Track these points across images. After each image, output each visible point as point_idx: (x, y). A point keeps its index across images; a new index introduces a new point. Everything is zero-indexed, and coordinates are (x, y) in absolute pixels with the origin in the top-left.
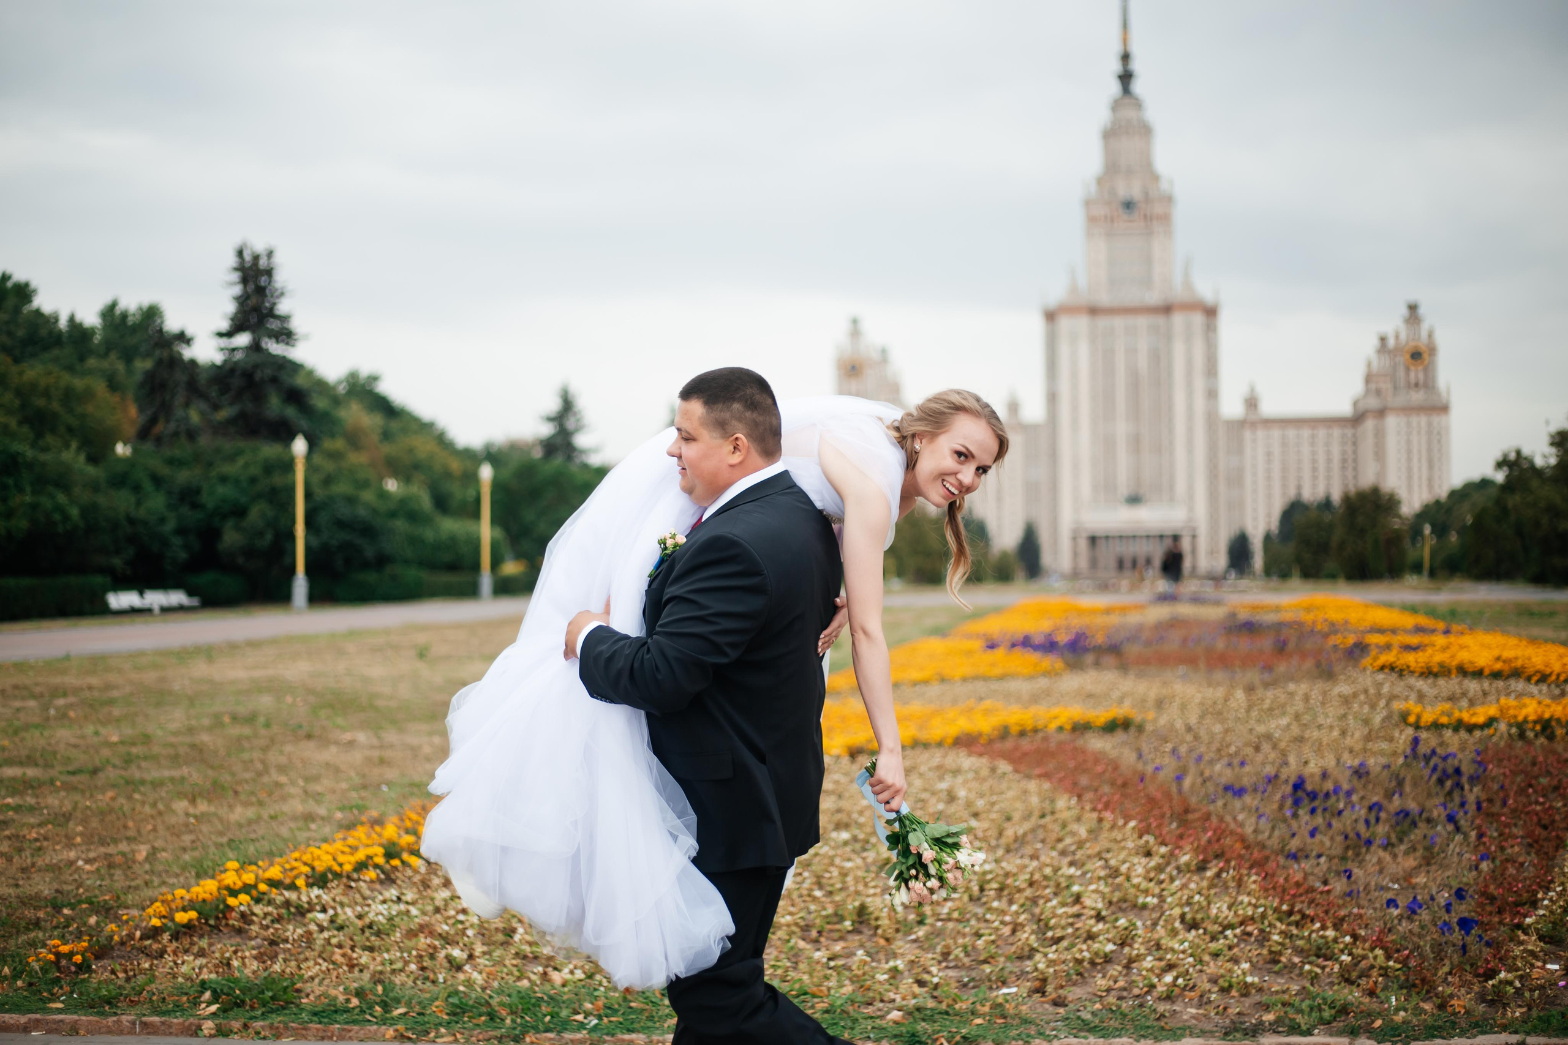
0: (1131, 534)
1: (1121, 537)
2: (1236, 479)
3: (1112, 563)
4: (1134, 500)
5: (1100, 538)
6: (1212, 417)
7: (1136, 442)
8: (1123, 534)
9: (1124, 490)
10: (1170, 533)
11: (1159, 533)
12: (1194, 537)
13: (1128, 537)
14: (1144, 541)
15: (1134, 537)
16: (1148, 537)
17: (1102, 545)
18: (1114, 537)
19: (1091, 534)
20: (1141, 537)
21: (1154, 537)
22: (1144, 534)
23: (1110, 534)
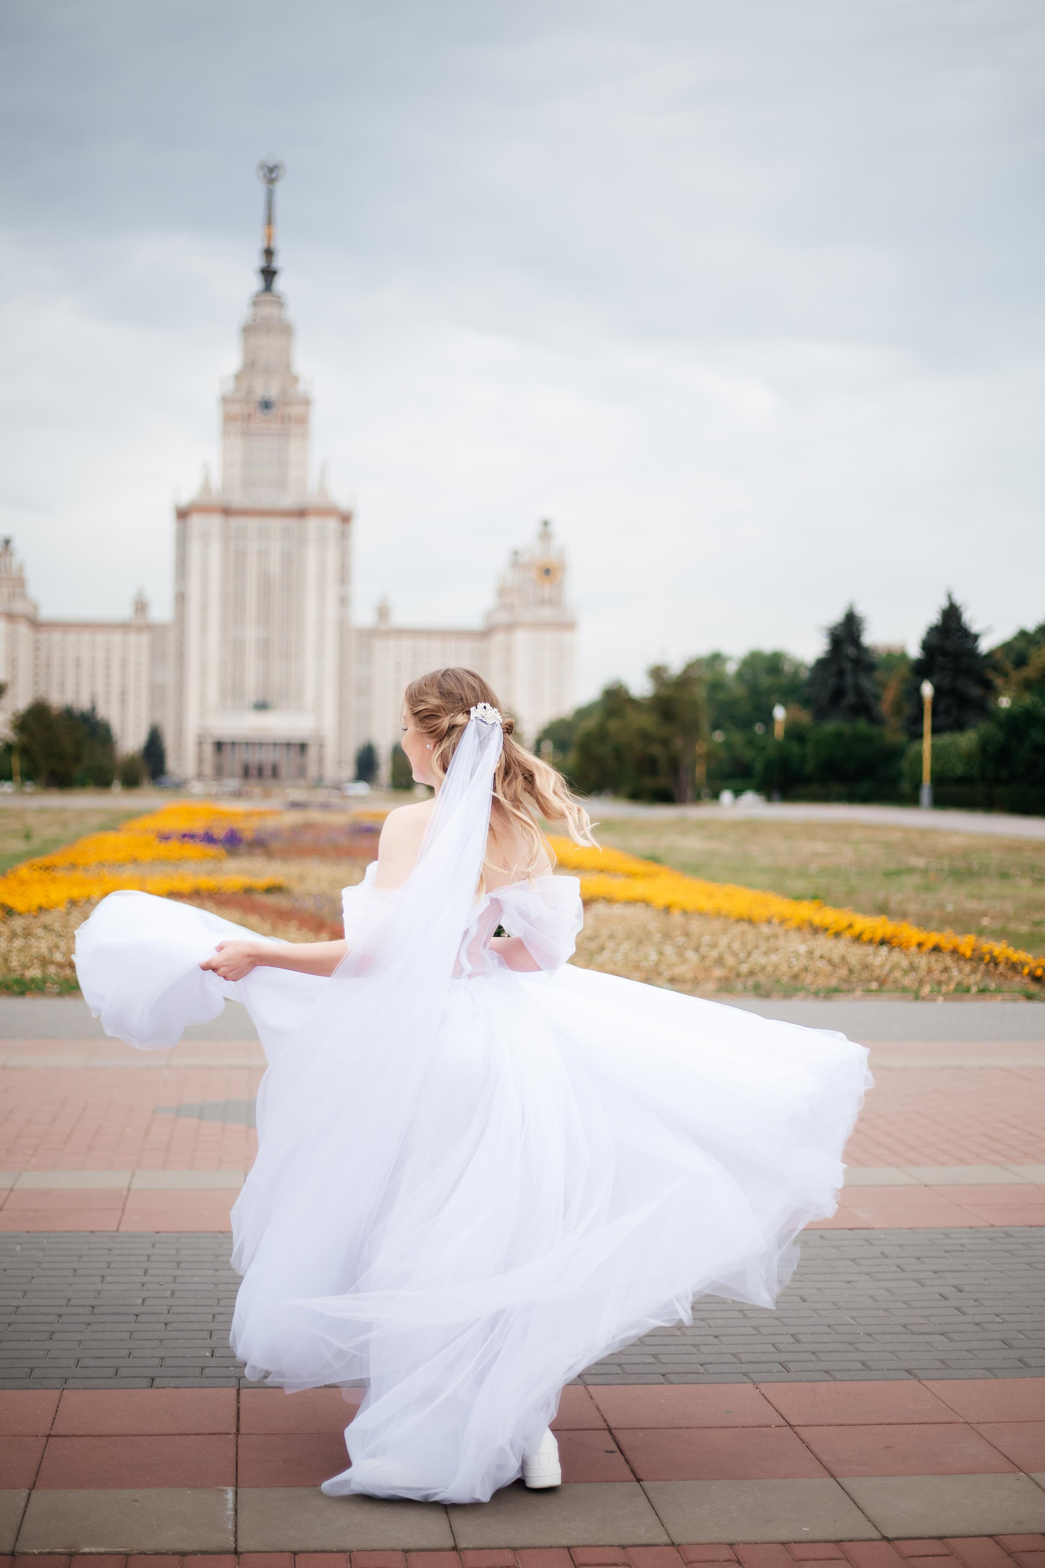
0: (258, 741)
1: (247, 744)
2: (365, 689)
3: (239, 770)
4: (262, 706)
5: (226, 744)
6: (343, 626)
7: (265, 648)
8: (250, 741)
9: (252, 697)
10: (298, 741)
11: (285, 741)
12: (321, 746)
13: (254, 744)
14: (271, 748)
15: (261, 744)
16: (275, 744)
17: (227, 750)
18: (240, 744)
19: (216, 740)
20: (268, 744)
21: (281, 745)
22: (272, 741)
23: (236, 741)
